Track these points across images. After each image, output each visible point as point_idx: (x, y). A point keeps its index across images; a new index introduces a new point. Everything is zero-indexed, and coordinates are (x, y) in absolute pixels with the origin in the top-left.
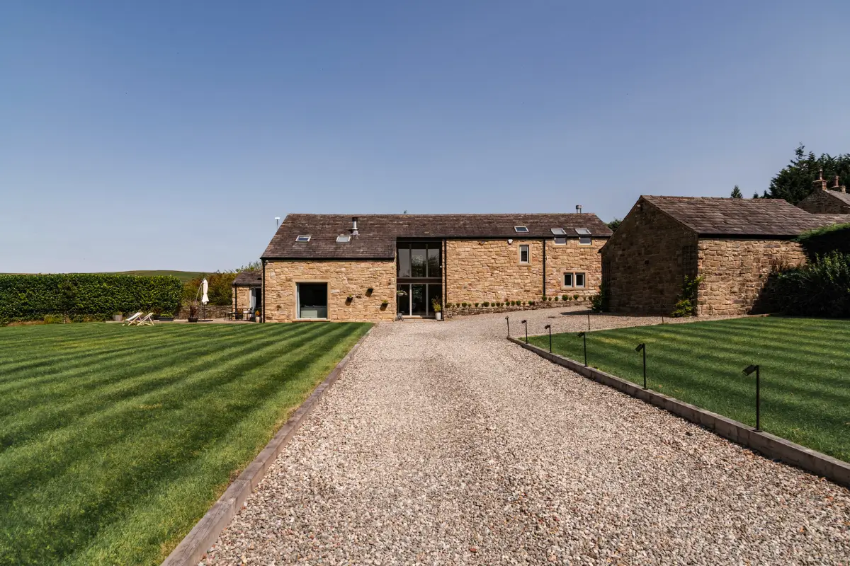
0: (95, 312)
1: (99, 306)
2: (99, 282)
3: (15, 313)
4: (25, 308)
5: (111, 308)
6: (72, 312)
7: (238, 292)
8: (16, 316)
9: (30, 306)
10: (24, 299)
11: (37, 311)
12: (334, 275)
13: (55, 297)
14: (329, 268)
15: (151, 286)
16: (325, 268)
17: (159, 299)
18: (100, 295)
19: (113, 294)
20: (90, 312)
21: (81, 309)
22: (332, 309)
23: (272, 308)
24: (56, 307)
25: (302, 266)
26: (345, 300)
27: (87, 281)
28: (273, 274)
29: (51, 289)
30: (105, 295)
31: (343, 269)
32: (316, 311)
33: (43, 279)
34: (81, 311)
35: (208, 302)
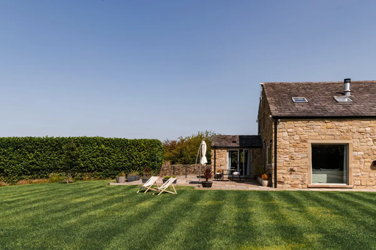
0: (93, 171)
1: (97, 165)
2: (97, 144)
3: (24, 171)
4: (33, 167)
5: (107, 168)
6: (74, 171)
7: (217, 154)
8: (25, 174)
9: (38, 165)
10: (32, 159)
11: (44, 170)
12: (357, 135)
13: (59, 158)
14: (350, 127)
15: (141, 148)
16: (346, 128)
17: (148, 160)
18: (98, 156)
19: (109, 154)
20: (89, 171)
21: (81, 168)
22: (354, 174)
23: (285, 171)
24: (59, 167)
25: (319, 125)
26: (370, 164)
27: (88, 143)
28: (286, 134)
29: (56, 150)
30: (102, 156)
31: (368, 129)
32: (325, 176)
33: (50, 141)
34: (81, 170)
35: (206, 164)
